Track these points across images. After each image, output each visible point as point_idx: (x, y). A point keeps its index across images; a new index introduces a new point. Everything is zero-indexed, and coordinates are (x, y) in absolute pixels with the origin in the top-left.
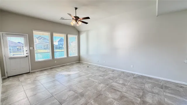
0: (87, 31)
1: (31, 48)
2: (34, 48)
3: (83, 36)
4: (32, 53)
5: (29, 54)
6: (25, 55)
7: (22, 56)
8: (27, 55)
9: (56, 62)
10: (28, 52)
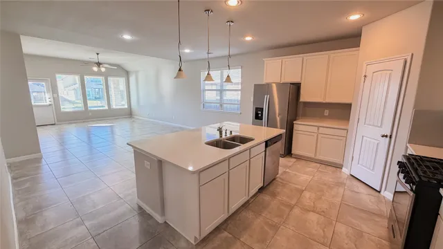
0: (137, 72)
1: (55, 95)
2: (58, 95)
3: (132, 79)
4: (56, 100)
5: (53, 103)
6: (48, 103)
7: (45, 104)
8: (50, 103)
9: (90, 114)
10: (52, 99)
